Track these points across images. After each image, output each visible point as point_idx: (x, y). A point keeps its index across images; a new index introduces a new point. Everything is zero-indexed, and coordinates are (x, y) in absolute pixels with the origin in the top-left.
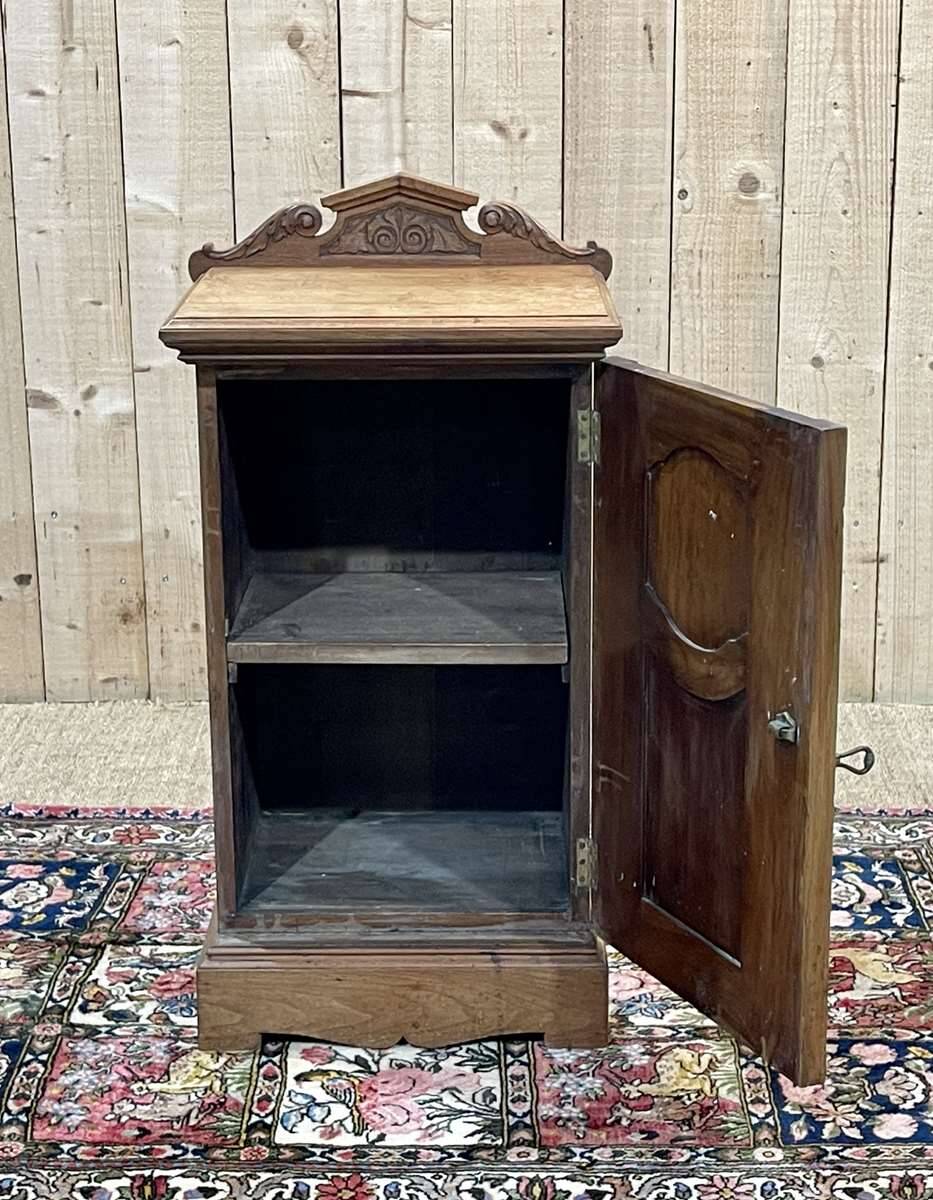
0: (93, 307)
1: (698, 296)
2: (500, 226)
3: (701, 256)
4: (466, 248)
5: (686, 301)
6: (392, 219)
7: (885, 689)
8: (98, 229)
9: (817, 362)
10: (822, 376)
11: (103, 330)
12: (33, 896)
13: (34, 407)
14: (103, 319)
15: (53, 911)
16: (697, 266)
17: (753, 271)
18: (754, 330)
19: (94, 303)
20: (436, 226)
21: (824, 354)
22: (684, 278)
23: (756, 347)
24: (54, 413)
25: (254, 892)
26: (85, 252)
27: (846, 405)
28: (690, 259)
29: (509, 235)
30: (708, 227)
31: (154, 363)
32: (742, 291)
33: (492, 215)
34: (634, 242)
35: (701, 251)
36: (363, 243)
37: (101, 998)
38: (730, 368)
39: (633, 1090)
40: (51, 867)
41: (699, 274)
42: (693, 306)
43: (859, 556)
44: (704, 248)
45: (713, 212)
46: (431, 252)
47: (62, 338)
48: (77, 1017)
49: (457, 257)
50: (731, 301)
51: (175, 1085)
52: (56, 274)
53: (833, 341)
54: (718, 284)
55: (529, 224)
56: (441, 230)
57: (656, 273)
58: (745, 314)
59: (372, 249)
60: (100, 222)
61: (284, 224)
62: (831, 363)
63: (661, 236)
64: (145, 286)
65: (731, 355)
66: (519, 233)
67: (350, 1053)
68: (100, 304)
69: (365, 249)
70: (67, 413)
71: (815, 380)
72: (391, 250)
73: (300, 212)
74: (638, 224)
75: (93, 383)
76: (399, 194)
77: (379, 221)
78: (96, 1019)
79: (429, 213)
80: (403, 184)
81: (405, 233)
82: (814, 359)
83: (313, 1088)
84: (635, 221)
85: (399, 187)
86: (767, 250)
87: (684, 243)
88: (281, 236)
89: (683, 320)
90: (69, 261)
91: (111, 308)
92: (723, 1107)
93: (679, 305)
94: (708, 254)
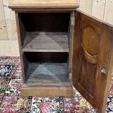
12: (3, 71)
15: (5, 73)
25: (28, 78)
37: (10, 88)
39: (76, 106)
40: (6, 66)
48: (6, 92)
51: (17, 105)
67: (40, 99)
78: (8, 92)
83: (35, 105)
92: (88, 109)
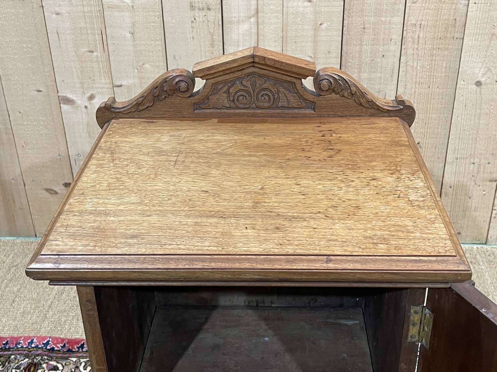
0: (89, 54)
1: (417, 49)
2: (331, 90)
3: (420, 27)
4: (304, 105)
5: (410, 51)
6: (248, 84)
7: (493, 238)
8: (88, 12)
9: (479, 84)
10: (480, 91)
11: (95, 65)
13: (64, 104)
14: (95, 59)
16: (417, 33)
17: (449, 35)
18: (446, 67)
19: (90, 51)
20: (282, 89)
21: (482, 80)
22: (410, 39)
23: (446, 76)
24: (74, 107)
26: (82, 25)
27: (491, 105)
28: (414, 29)
29: (338, 96)
30: (426, 11)
31: (124, 83)
32: (441, 46)
33: (325, 82)
34: (383, 19)
35: (420, 25)
36: (226, 101)
38: (431, 87)
41: (419, 37)
42: (413, 54)
43: (489, 178)
44: (423, 23)
45: (429, 3)
46: (277, 108)
47: (74, 70)
49: (296, 111)
50: (435, 52)
52: (68, 36)
53: (489, 73)
54: (428, 43)
55: (353, 89)
56: (286, 92)
57: (394, 37)
58: (442, 58)
59: (232, 105)
60: (89, 8)
61: (165, 89)
62: (486, 84)
63: (398, 16)
64: (116, 42)
65: (432, 80)
66: (346, 94)
68: (93, 52)
69: (228, 105)
70: (80, 107)
71: (476, 93)
72: (248, 106)
73: (177, 80)
74: (386, 9)
75: (93, 92)
76: (253, 66)
77: (238, 86)
79: (277, 79)
80: (257, 60)
81: (258, 94)
82: (477, 82)
84: (385, 8)
85: (253, 62)
86: (457, 24)
87: (411, 20)
88: (163, 97)
89: (407, 62)
90: (74, 29)
91: (99, 55)
93: (406, 53)
94: (424, 26)
